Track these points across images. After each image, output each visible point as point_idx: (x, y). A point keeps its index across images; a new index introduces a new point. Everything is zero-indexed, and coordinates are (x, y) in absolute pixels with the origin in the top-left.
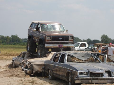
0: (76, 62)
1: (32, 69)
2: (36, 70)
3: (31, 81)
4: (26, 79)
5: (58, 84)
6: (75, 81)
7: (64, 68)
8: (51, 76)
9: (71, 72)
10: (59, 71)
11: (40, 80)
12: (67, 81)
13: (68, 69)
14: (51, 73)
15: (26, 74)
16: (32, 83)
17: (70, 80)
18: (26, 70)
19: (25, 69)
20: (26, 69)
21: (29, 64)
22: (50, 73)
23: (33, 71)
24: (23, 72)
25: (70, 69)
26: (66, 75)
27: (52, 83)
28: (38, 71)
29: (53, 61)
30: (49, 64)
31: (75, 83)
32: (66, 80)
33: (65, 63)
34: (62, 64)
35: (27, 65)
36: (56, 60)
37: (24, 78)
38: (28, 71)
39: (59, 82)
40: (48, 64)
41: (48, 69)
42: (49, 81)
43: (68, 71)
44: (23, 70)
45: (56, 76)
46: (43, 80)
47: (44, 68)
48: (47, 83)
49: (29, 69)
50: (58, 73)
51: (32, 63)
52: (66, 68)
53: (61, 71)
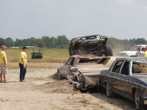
0: (145, 74)
1: (83, 82)
2: (89, 84)
3: (82, 100)
4: (75, 96)
5: (121, 104)
6: (145, 101)
7: (128, 82)
8: (109, 92)
9: (139, 88)
10: (121, 86)
11: (95, 98)
12: (133, 101)
13: (135, 83)
14: (110, 88)
15: (76, 89)
17: (137, 99)
18: (75, 84)
19: (74, 82)
20: (76, 82)
21: (79, 75)
22: (108, 88)
23: (85, 84)
24: (71, 87)
25: (136, 84)
26: (130, 91)
27: (111, 103)
28: (92, 84)
29: (112, 71)
30: (107, 75)
31: (145, 103)
32: (131, 99)
33: (130, 75)
34: (125, 76)
35: (76, 77)
36: (117, 70)
37: (73, 95)
38: (78, 84)
39: (121, 102)
40: (106, 76)
41: (106, 83)
42: (108, 100)
43: (133, 87)
44: (71, 84)
45: (117, 92)
46: (99, 98)
47: (100, 81)
48: (104, 103)
49: (80, 82)
50: (119, 88)
51: (83, 74)
52: (131, 82)
53: (124, 86)
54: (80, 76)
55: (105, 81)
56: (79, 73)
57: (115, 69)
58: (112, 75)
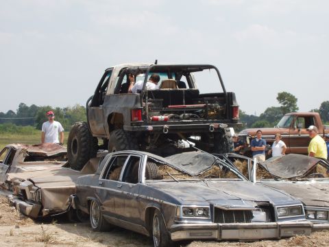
0: (172, 180)
1: (40, 202)
2: (52, 207)
3: (39, 237)
4: (23, 229)
5: (120, 242)
6: (172, 234)
7: (137, 198)
8: (96, 220)
9: (161, 209)
10: (124, 205)
11: (66, 233)
12: (148, 235)
13: (152, 198)
14: (98, 213)
15: (23, 216)
16: (43, 241)
17: (156, 230)
18: (21, 206)
19: (19, 202)
20: (24, 203)
21: (30, 187)
22: (93, 212)
23: (42, 208)
24: (13, 211)
25: (155, 199)
26: (143, 218)
27: (101, 242)
28: (57, 208)
29: (104, 177)
30: (92, 187)
31: (173, 238)
32: (143, 232)
33: (141, 182)
34: (131, 184)
35: (24, 191)
36: (113, 174)
37: (17, 227)
38: (29, 207)
39: (120, 238)
40: (89, 187)
41: (89, 202)
42: (93, 235)
43: (149, 205)
44: (14, 205)
45: (114, 219)
46: (74, 233)
47: (77, 199)
48: (86, 241)
49: (32, 202)
50: (119, 211)
51: (39, 186)
52: (143, 196)
53: (129, 206)
54: (33, 190)
55: (89, 198)
56: (31, 183)
57: (110, 173)
58: (103, 185)
